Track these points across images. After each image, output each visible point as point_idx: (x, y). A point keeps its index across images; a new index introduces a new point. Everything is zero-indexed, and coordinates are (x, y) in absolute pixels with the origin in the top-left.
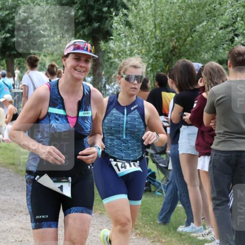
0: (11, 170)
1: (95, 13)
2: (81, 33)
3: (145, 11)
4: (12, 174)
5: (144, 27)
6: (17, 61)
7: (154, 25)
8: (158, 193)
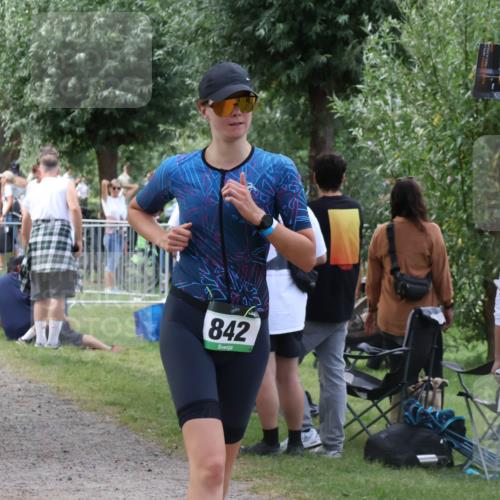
0: (108, 418)
1: (318, 28)
2: (284, 78)
3: (442, 21)
4: (113, 428)
5: (438, 60)
6: (124, 151)
7: (464, 55)
8: (470, 471)
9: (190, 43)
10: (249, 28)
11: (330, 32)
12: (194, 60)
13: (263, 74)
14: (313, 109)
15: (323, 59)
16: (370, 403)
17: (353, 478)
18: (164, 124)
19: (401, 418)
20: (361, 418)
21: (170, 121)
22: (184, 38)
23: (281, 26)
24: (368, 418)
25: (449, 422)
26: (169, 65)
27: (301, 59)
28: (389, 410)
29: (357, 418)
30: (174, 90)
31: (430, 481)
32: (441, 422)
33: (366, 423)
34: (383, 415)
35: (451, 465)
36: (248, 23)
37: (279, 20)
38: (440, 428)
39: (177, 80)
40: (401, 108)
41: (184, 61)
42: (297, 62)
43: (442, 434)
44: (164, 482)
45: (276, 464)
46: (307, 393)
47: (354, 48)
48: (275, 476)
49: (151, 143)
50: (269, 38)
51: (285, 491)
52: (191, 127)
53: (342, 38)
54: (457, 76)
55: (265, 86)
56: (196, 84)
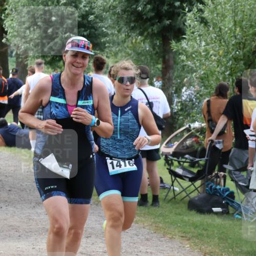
1: (166, 8)
2: (150, 30)
3: (223, 6)
5: (221, 24)
7: (234, 23)
8: (237, 216)
9: (106, 13)
10: (134, 6)
11: (171, 10)
12: (108, 20)
13: (140, 28)
14: (164, 45)
15: (168, 22)
16: (190, 183)
17: (183, 218)
19: (204, 191)
20: (186, 190)
21: (97, 49)
22: (104, 10)
23: (149, 6)
24: (189, 190)
25: (227, 193)
26: (96, 23)
27: (158, 22)
28: (199, 187)
29: (184, 190)
30: (99, 34)
31: (218, 221)
32: (223, 193)
33: (188, 193)
34: (196, 189)
35: (228, 213)
36: (134, 4)
37: (148, 3)
38: (223, 196)
39: (100, 30)
40: (204, 46)
41: (104, 21)
42: (156, 23)
43: (224, 199)
44: (95, 217)
45: (147, 210)
46: (161, 178)
47: (182, 18)
48: (146, 216)
50: (144, 11)
51: (150, 223)
52: (107, 52)
53: (177, 13)
54: (231, 32)
55: (141, 34)
56: (109, 32)
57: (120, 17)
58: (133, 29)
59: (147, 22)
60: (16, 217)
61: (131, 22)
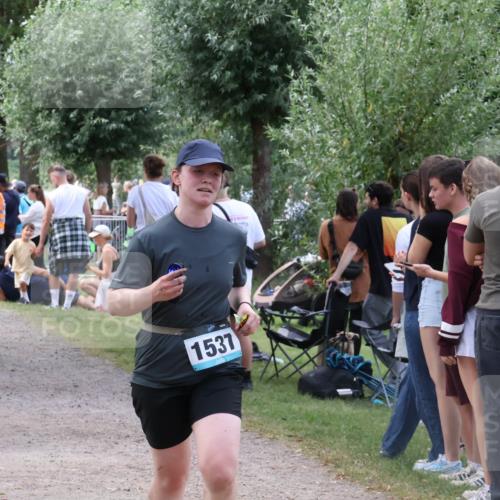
0: (107, 362)
1: (255, 75)
2: (231, 112)
4: (110, 369)
5: (345, 99)
6: (116, 165)
7: (364, 96)
8: (376, 401)
9: (162, 85)
10: (206, 74)
11: (264, 77)
12: (165, 98)
13: (216, 108)
14: (254, 134)
15: (261, 97)
16: (301, 351)
17: (290, 406)
18: (144, 144)
19: (324, 362)
20: (295, 362)
22: (158, 81)
23: (229, 73)
24: (300, 362)
25: (360, 365)
27: (245, 97)
28: (315, 357)
29: (292, 362)
30: (152, 120)
31: (346, 409)
32: (354, 365)
33: (298, 366)
34: (311, 360)
35: (362, 396)
36: (205, 70)
37: (227, 69)
38: (353, 370)
39: (153, 113)
41: (158, 98)
42: (242, 99)
43: (355, 374)
47: (282, 90)
49: (135, 159)
50: (221, 81)
52: (165, 147)
53: (274, 83)
55: (218, 117)
56: (167, 115)
57: (182, 92)
58: (204, 109)
59: (226, 99)
60: (23, 413)
61: (201, 98)
